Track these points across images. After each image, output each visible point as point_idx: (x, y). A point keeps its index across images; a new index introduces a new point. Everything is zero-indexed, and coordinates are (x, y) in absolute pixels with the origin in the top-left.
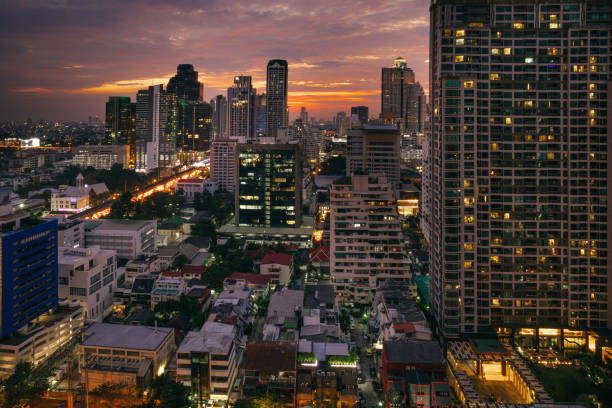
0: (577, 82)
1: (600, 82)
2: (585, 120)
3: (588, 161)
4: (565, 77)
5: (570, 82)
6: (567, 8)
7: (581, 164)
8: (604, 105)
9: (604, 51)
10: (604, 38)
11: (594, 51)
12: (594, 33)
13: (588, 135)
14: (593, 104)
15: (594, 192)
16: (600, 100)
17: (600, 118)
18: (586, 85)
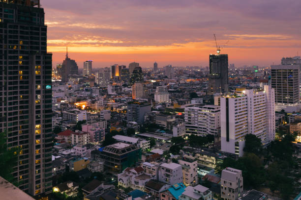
0: (13, 55)
1: (25, 55)
2: (17, 77)
3: (19, 100)
4: (6, 52)
5: (9, 55)
6: (6, 11)
7: (14, 103)
8: (27, 68)
9: (27, 38)
10: (27, 31)
11: (22, 37)
12: (22, 27)
13: (19, 85)
14: (22, 68)
15: (21, 117)
16: (25, 65)
17: (25, 75)
18: (17, 57)
